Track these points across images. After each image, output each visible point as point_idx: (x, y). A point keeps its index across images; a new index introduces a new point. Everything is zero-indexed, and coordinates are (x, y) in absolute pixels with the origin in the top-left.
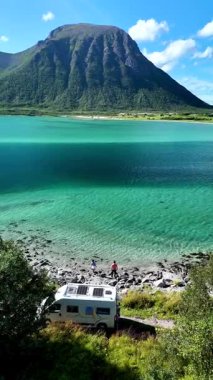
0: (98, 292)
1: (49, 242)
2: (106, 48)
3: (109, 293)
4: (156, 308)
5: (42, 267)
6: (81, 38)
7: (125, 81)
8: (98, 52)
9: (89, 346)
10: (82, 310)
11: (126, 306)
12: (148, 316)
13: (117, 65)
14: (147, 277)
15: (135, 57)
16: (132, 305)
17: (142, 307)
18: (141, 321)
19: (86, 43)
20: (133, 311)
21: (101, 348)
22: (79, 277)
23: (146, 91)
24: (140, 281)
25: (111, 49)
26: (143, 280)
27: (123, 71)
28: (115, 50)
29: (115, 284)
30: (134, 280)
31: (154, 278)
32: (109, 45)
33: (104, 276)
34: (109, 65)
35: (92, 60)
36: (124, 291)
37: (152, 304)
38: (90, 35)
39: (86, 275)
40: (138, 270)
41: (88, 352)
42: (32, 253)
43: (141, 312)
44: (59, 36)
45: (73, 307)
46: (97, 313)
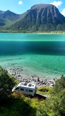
0: (30, 85)
1: (22, 70)
2: (48, 11)
3: (33, 86)
4: (48, 92)
5: (19, 77)
6: (41, 8)
7: (54, 21)
8: (46, 13)
9: (25, 100)
10: (25, 90)
11: (39, 90)
12: (45, 94)
13: (52, 17)
14: (49, 83)
15: (57, 14)
16: (41, 90)
17: (44, 91)
18: (43, 95)
19: (42, 10)
20: (41, 92)
21: (29, 101)
22: (28, 81)
23: (61, 25)
24: (46, 84)
25: (50, 11)
26: (47, 83)
28: (51, 12)
29: (38, 84)
30: (44, 83)
31: (51, 83)
32: (49, 10)
33: (36, 81)
34: (49, 17)
35: (43, 15)
36: (41, 86)
37: (48, 91)
38: (43, 7)
39: (30, 81)
40: (46, 80)
42: (17, 73)
43: (44, 93)
44: (33, 8)
45: (22, 89)
46: (29, 91)
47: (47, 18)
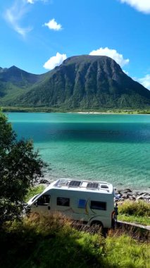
2: (99, 69)
3: (105, 187)
6: (83, 63)
7: (112, 89)
8: (94, 72)
13: (107, 80)
14: (141, 196)
15: (119, 74)
19: (86, 67)
20: (131, 217)
21: (96, 246)
23: (127, 96)
24: (134, 198)
25: (102, 69)
26: (138, 198)
27: (110, 83)
28: (105, 70)
30: (128, 197)
32: (101, 67)
34: (100, 80)
35: (90, 76)
38: (89, 62)
40: (130, 191)
41: (79, 247)
44: (69, 63)
46: (91, 208)
47: (96, 83)
